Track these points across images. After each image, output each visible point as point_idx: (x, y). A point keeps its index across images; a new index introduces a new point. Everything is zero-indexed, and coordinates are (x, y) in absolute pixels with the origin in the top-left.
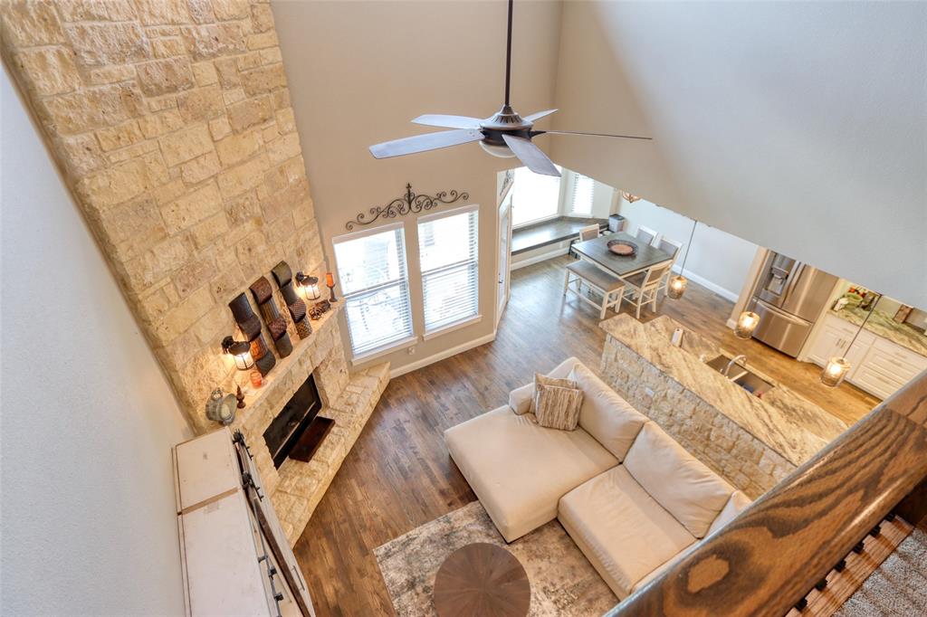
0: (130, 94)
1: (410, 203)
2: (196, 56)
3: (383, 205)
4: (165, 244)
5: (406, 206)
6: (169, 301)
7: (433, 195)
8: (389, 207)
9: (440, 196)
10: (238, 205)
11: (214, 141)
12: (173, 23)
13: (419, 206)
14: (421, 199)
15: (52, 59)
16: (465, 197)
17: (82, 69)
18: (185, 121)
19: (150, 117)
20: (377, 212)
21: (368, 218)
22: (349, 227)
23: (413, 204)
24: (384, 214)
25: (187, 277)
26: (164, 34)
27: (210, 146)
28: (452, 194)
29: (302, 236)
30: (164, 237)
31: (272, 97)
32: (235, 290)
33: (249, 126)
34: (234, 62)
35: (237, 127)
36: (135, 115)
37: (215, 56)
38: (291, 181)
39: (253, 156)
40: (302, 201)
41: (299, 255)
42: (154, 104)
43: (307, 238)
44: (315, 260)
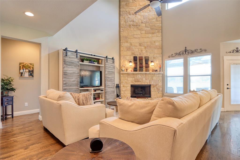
0: (130, 25)
1: (186, 52)
2: (142, 23)
3: (178, 52)
4: (127, 43)
5: (184, 53)
6: (124, 50)
7: (193, 50)
8: (180, 53)
9: (195, 51)
10: (142, 43)
11: (141, 34)
12: (140, 19)
13: (188, 53)
14: (189, 51)
15: (123, 21)
16: (205, 51)
17: (126, 22)
18: (137, 30)
19: (132, 28)
20: (176, 54)
21: (174, 55)
22: (169, 57)
23: (187, 52)
24: (178, 55)
25: (129, 49)
26: (138, 20)
27: (140, 34)
28: (200, 49)
29: (156, 55)
30: (127, 42)
31: (156, 30)
32: (136, 55)
33: (149, 33)
34: (150, 24)
35: (146, 33)
36: (130, 28)
37: (146, 23)
38: (156, 44)
39: (148, 37)
40: (158, 49)
41: (154, 58)
42: (133, 27)
43: (157, 56)
44: (158, 62)
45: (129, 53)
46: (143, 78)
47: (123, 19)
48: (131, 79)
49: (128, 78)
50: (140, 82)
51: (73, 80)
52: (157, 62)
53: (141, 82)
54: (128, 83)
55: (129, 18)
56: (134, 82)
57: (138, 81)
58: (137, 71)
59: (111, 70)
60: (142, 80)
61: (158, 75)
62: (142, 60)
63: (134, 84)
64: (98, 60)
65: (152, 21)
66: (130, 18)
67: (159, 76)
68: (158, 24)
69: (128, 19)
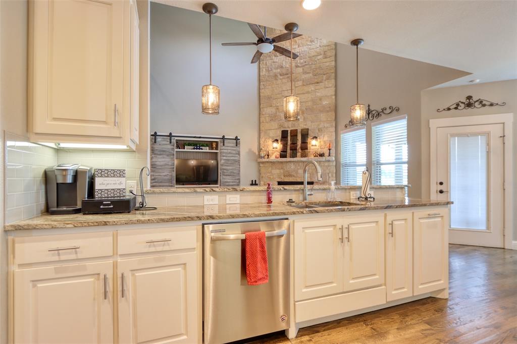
0: (276, 75)
4: (271, 108)
5: (367, 116)
6: (266, 121)
7: (380, 109)
9: (383, 110)
13: (373, 116)
14: (374, 112)
15: (264, 70)
16: (398, 110)
17: (269, 71)
18: (288, 82)
19: (279, 80)
22: (346, 127)
23: (370, 116)
25: (273, 118)
28: (390, 108)
29: (322, 124)
30: (271, 106)
31: (325, 76)
32: (285, 128)
33: (310, 84)
34: (311, 67)
35: (305, 84)
36: (276, 79)
37: (303, 66)
38: (324, 103)
39: (308, 92)
40: (328, 111)
41: (319, 131)
42: (281, 77)
43: (325, 125)
44: (328, 137)
45: (275, 125)
46: (298, 169)
47: (265, 66)
48: (277, 171)
49: (272, 169)
50: (293, 178)
51: (164, 174)
52: (326, 138)
53: (294, 176)
54: (273, 178)
55: (274, 62)
56: (283, 177)
57: (290, 176)
58: (286, 157)
59: (232, 158)
60: (297, 173)
61: (326, 164)
62: (297, 135)
63: (283, 181)
64: (210, 144)
65: (316, 59)
66: (276, 62)
67: (329, 166)
68: (327, 64)
69: (273, 64)
